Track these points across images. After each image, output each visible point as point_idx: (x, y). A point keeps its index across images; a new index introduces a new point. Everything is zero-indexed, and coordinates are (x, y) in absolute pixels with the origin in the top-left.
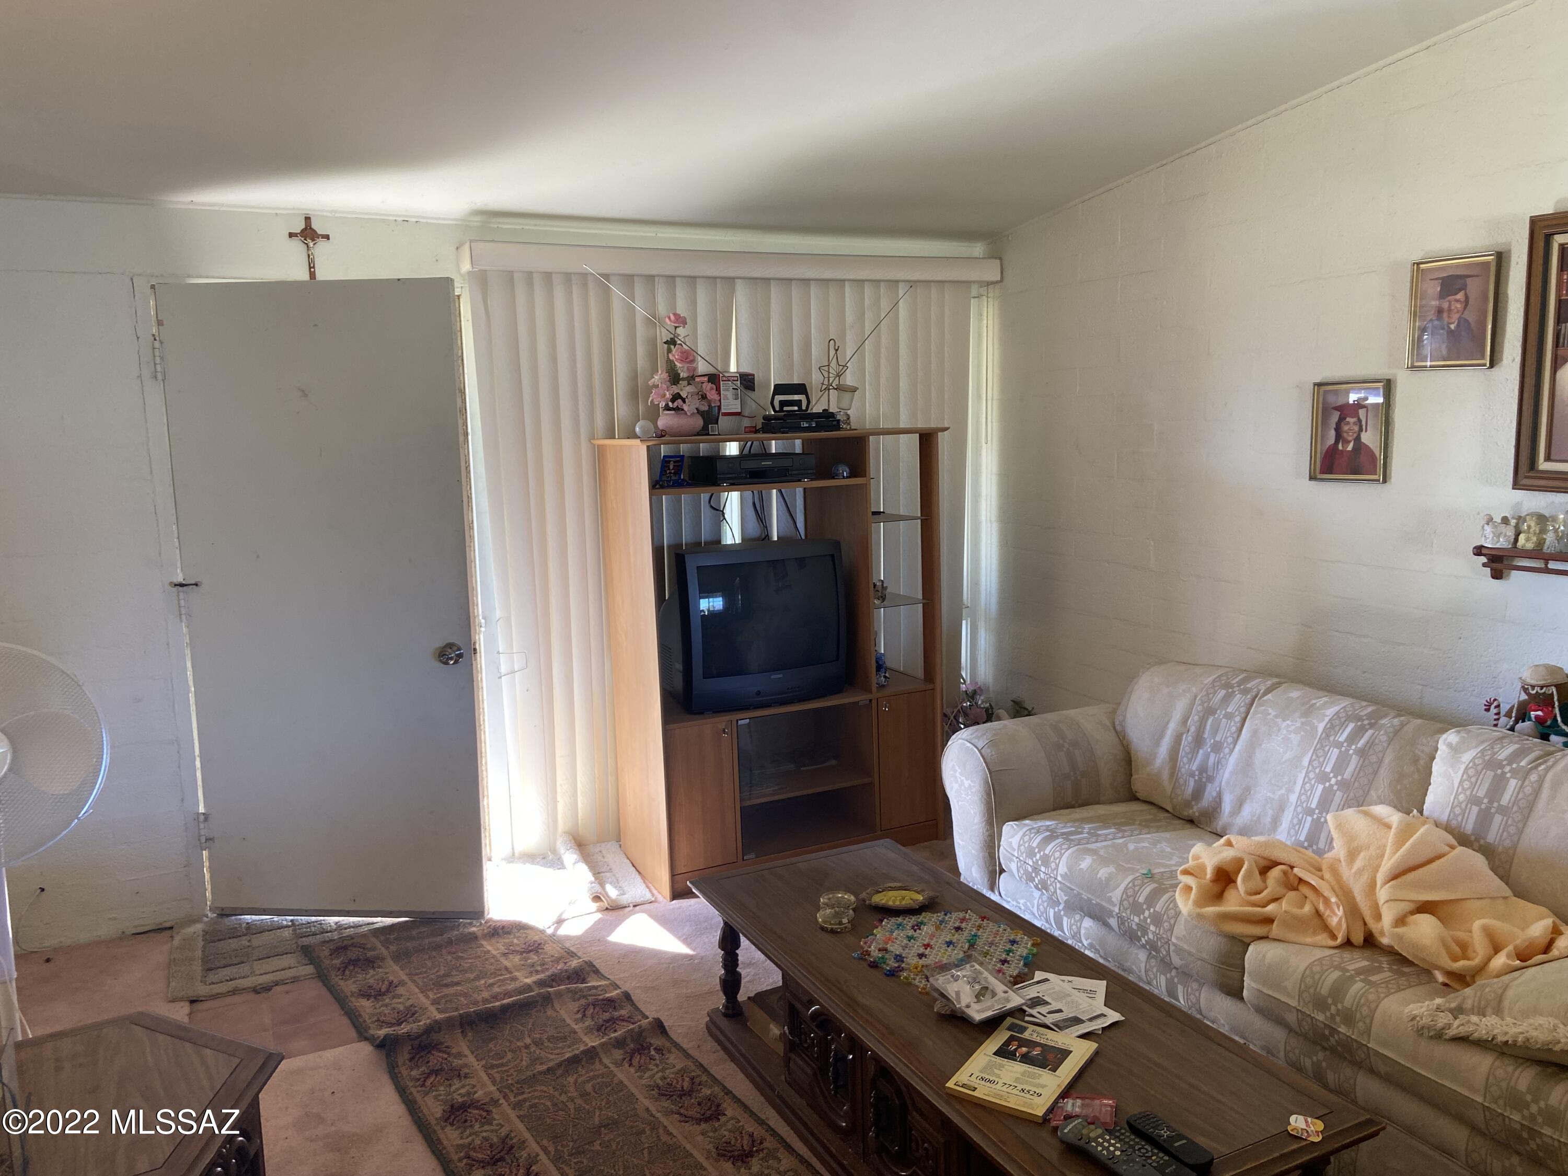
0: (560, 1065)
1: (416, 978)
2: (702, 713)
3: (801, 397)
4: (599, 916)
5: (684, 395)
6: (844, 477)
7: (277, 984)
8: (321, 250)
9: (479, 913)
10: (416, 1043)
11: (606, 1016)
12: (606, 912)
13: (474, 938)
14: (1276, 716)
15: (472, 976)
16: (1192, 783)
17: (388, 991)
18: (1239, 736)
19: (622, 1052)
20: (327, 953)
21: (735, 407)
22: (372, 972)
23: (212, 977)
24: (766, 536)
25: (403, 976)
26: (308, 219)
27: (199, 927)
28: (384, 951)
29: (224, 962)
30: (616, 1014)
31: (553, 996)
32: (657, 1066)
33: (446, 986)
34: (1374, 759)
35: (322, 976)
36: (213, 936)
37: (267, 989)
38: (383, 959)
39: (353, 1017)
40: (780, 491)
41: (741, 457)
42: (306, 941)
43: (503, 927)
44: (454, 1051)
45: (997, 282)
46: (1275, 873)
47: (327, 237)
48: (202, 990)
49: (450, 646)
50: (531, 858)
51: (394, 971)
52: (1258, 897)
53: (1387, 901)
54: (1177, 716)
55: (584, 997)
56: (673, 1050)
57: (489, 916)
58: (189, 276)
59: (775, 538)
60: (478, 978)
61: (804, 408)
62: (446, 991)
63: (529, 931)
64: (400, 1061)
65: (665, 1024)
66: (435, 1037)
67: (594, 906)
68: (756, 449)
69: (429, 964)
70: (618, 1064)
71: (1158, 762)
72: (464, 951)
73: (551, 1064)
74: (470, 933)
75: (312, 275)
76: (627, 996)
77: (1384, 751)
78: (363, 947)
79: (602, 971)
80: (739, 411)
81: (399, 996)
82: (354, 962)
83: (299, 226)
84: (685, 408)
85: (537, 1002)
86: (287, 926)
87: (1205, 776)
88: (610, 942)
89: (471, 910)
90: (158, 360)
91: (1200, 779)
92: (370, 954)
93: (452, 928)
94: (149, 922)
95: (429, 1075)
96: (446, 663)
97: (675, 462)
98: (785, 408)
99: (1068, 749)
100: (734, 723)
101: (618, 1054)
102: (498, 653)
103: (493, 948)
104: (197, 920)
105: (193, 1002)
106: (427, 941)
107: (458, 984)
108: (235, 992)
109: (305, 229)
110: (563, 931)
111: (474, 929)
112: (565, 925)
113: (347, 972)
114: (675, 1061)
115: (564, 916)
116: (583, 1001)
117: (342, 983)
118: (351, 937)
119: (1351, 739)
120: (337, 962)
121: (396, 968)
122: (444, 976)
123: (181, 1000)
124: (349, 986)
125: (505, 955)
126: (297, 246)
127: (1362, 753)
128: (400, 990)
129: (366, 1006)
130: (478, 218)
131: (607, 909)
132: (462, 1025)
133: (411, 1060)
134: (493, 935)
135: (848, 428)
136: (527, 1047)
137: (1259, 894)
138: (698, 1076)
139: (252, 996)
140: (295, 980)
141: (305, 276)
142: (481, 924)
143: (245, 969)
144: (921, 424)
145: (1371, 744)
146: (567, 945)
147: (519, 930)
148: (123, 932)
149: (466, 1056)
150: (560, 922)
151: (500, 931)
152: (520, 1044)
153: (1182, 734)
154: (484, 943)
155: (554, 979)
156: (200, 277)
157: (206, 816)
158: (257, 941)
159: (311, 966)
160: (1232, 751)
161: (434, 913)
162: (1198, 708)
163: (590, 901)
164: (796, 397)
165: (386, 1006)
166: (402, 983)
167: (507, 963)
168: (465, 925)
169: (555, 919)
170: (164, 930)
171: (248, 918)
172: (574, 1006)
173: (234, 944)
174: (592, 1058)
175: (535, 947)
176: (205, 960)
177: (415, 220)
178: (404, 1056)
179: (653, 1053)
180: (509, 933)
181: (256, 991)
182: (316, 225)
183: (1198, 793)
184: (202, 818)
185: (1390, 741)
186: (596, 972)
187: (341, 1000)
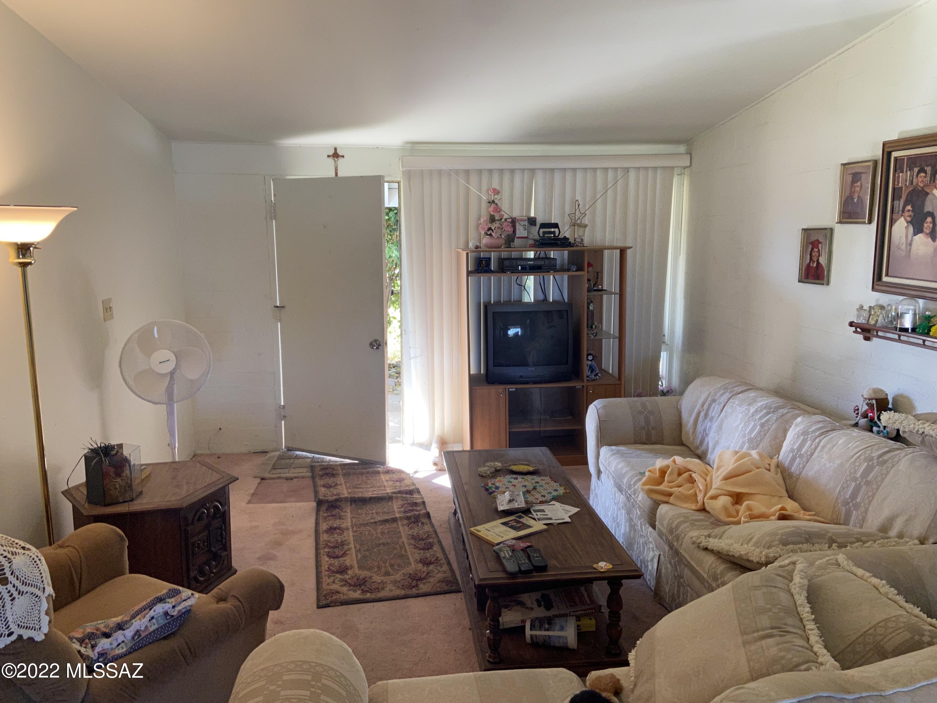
0: (379, 521)
1: (347, 484)
2: (493, 383)
3: (557, 230)
4: (435, 472)
5: (493, 228)
6: (573, 271)
7: (296, 478)
8: (340, 161)
9: (383, 463)
10: (330, 504)
11: (411, 508)
12: (439, 471)
13: (379, 472)
14: (737, 405)
15: (369, 486)
16: (700, 435)
17: (334, 486)
18: (720, 414)
19: (408, 521)
20: (319, 469)
21: (525, 234)
22: (332, 479)
23: (274, 471)
24: (545, 299)
25: (343, 482)
26: (336, 149)
27: (277, 453)
28: (340, 472)
29: (280, 467)
30: (415, 508)
31: (394, 498)
32: (418, 528)
33: (357, 488)
34: (766, 428)
35: (313, 477)
36: (281, 458)
37: (291, 479)
38: (339, 475)
39: (316, 492)
40: (554, 276)
41: (535, 259)
42: (314, 464)
43: (392, 470)
44: (344, 510)
45: (687, 167)
46: (686, 475)
47: (343, 156)
48: (267, 475)
49: (376, 341)
50: (421, 445)
51: (341, 480)
52: (672, 484)
53: (716, 489)
54: (700, 402)
55: (407, 500)
56: (429, 524)
57: (389, 465)
58: (287, 175)
59: (551, 301)
60: (371, 487)
61: (557, 235)
62: (356, 490)
63: (403, 474)
64: (322, 509)
65: (431, 515)
66: (338, 503)
67: (435, 468)
68: (542, 255)
69: (355, 480)
70: (403, 525)
71: (689, 426)
72: (372, 477)
73: (376, 520)
74: (377, 471)
75: (336, 174)
76: (424, 503)
77: (773, 424)
78: (333, 469)
79: (421, 493)
80: (527, 236)
81: (336, 489)
82: (327, 474)
83: (332, 152)
84: (493, 234)
85: (386, 498)
86: (310, 458)
87: (705, 434)
88: (433, 482)
89: (381, 461)
90: (273, 211)
91: (703, 435)
92: (334, 472)
93: (371, 468)
94: (260, 449)
95: (330, 516)
96: (373, 348)
97: (486, 261)
98: (546, 235)
99: (646, 415)
100: (507, 390)
101: (405, 522)
102: (410, 348)
103: (383, 477)
104: (279, 450)
105: (262, 479)
106: (359, 471)
107: (362, 488)
108: (279, 478)
109: (334, 153)
110: (416, 476)
111: (380, 469)
112: (417, 474)
113: (323, 477)
114: (427, 528)
115: (418, 471)
116: (405, 502)
117: (319, 481)
118: (331, 465)
119: (761, 418)
120: (321, 473)
121: (342, 479)
122: (359, 484)
123: (258, 477)
124: (320, 482)
125: (387, 481)
126: (331, 160)
127: (762, 425)
128: (339, 487)
129: (322, 490)
130: (409, 145)
131: (440, 470)
132: (351, 501)
133: (326, 510)
134: (387, 473)
135: (582, 245)
136: (372, 513)
137: (673, 482)
138: (432, 535)
139: (285, 481)
140: (303, 477)
141: (333, 175)
142: (384, 468)
143: (287, 470)
144: (620, 244)
145: (768, 421)
146: (415, 481)
147: (398, 472)
148: (250, 451)
149: (348, 513)
150: (416, 472)
151: (389, 472)
152: (371, 512)
153: (700, 412)
154: (382, 475)
155: (400, 492)
156: (294, 175)
157: (284, 406)
158: (297, 461)
159: (311, 473)
160: (716, 421)
161: (366, 460)
162: (710, 399)
163: (432, 465)
164: (553, 230)
165: (330, 491)
166: (341, 484)
167: (386, 484)
168: (377, 467)
169: (415, 470)
170: (265, 452)
171: (298, 453)
172: (400, 503)
173: (288, 461)
174: (394, 521)
175: (401, 480)
176: (274, 465)
177: (381, 147)
178: (324, 508)
179: (420, 524)
180: (393, 473)
181: (287, 479)
182: (339, 152)
183: (702, 442)
184: (282, 407)
185: (777, 419)
186: (419, 492)
187: (315, 486)
